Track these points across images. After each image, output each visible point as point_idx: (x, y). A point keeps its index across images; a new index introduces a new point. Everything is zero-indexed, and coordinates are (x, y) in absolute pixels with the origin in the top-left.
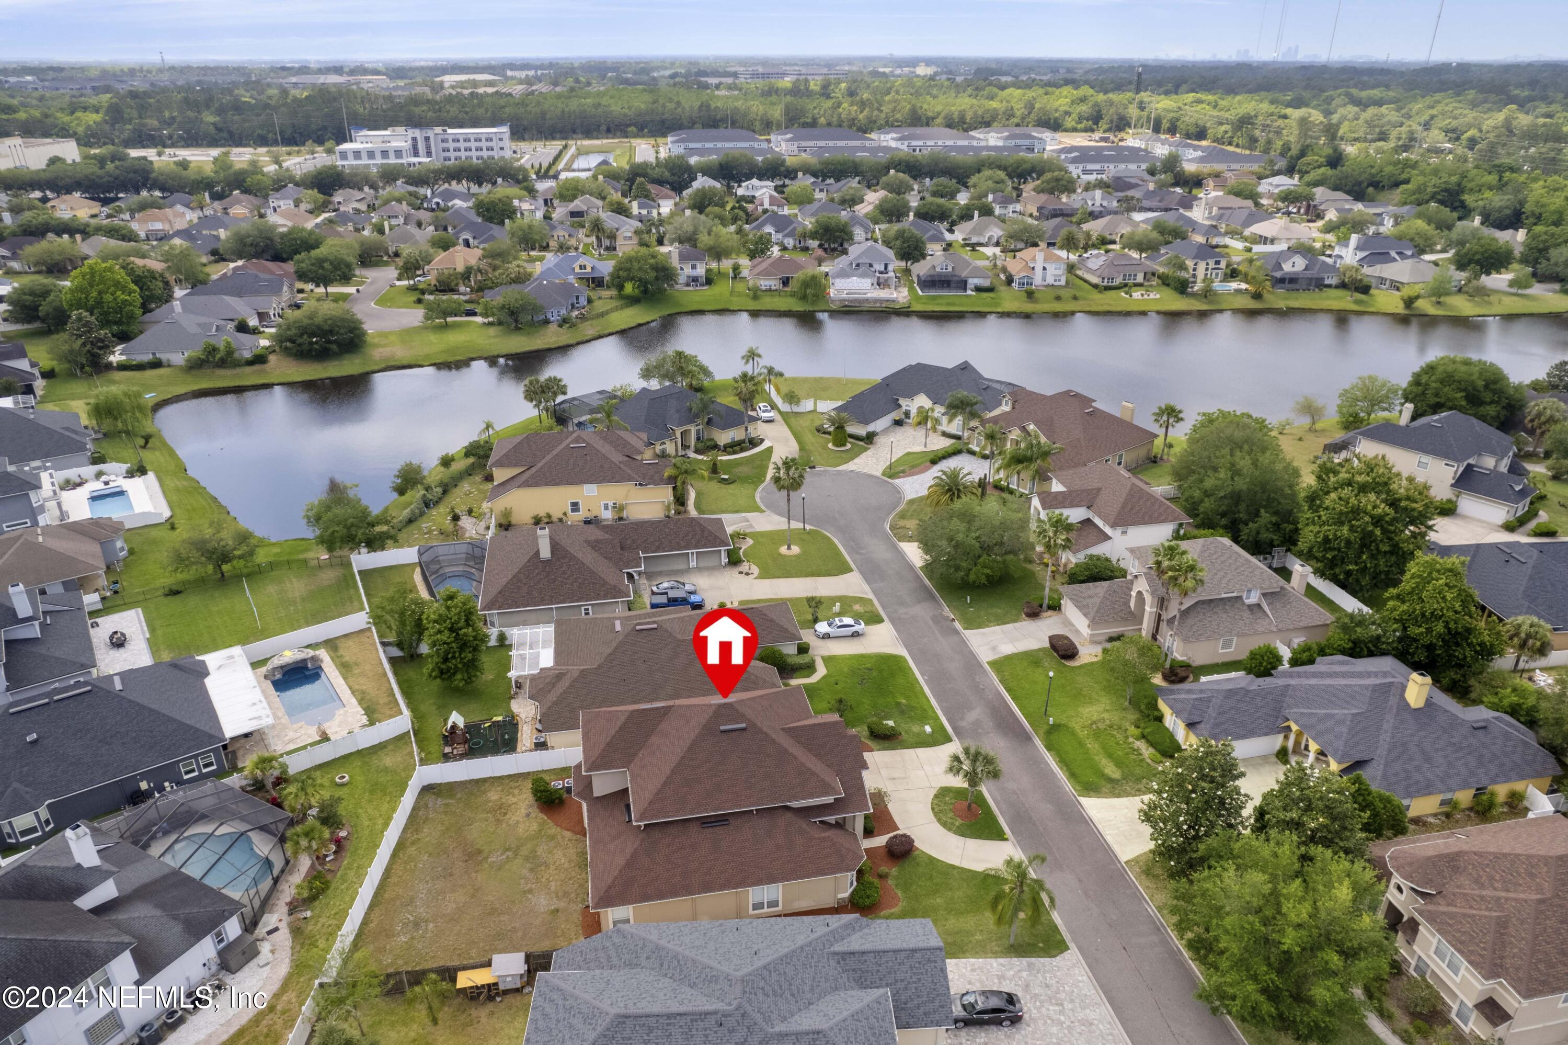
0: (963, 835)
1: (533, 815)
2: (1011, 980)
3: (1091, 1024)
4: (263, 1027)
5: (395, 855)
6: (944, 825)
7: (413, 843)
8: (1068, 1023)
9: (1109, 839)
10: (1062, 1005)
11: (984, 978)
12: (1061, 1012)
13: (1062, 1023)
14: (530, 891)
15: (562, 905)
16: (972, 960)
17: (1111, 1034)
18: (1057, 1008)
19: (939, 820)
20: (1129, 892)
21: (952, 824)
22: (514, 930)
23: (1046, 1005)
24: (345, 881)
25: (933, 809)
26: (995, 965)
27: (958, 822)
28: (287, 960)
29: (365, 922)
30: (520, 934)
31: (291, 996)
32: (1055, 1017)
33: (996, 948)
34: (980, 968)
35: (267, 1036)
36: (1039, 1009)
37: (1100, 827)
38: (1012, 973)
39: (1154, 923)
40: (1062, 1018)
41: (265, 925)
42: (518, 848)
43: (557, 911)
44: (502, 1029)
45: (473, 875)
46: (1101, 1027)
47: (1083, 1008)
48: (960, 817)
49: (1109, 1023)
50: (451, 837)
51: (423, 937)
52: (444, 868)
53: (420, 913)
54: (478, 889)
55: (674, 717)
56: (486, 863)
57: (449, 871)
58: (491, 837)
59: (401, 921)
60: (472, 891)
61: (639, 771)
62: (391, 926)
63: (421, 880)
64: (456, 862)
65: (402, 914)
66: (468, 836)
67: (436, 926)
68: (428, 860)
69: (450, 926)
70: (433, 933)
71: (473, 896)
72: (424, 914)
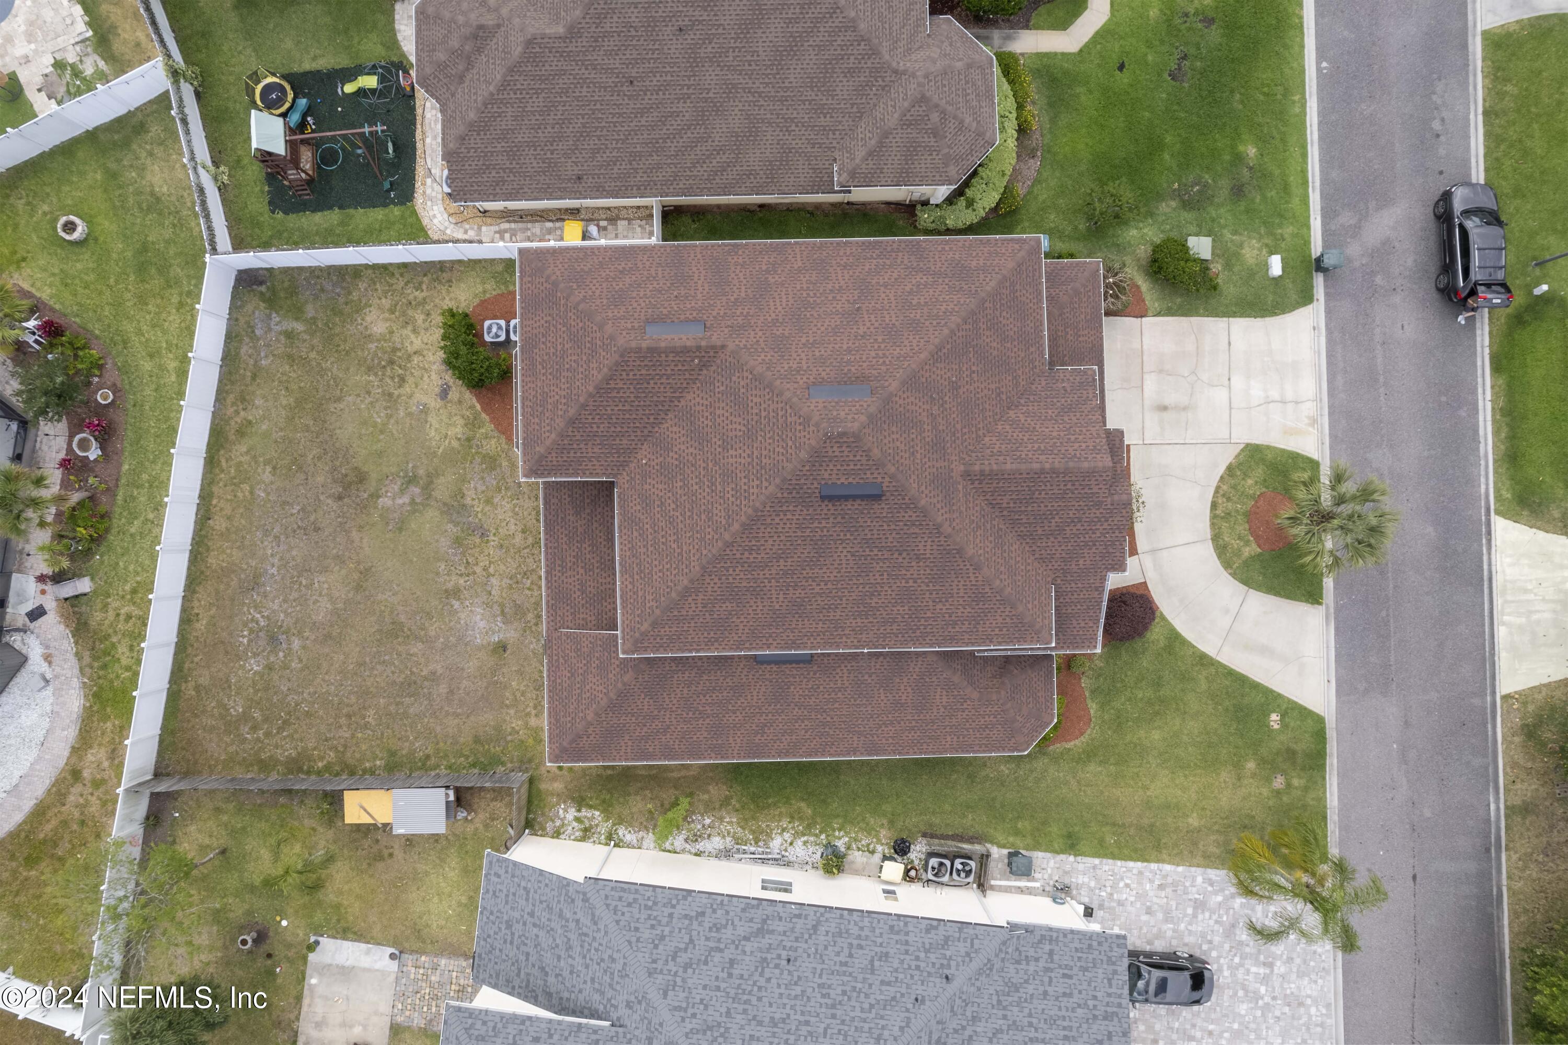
0: (1247, 582)
1: (454, 395)
2: (1213, 912)
3: (1301, 1004)
4: (70, 809)
5: (211, 462)
6: (1221, 550)
7: (241, 433)
8: (1267, 999)
9: (1501, 633)
10: (1271, 965)
11: (1173, 904)
12: (1265, 980)
13: (1257, 997)
14: (456, 593)
15: (510, 634)
16: (1168, 867)
17: (1322, 1025)
18: (1262, 971)
19: (1216, 538)
20: (1477, 762)
21: (1238, 553)
22: (433, 677)
23: (1248, 963)
24: (134, 516)
25: (1214, 506)
26: (1199, 879)
27: (1251, 549)
28: (76, 683)
29: (186, 619)
30: (443, 689)
31: (96, 755)
32: (1253, 986)
33: (1213, 849)
34: (1175, 884)
35: (83, 823)
36: (1233, 968)
37: (1498, 602)
38: (1220, 898)
39: (1488, 836)
40: (1263, 990)
41: (22, 600)
42: (431, 478)
43: (504, 647)
44: (427, 874)
45: (354, 534)
46: (1313, 1010)
47: (1301, 975)
48: (1257, 538)
49: (1328, 1006)
50: (307, 428)
51: (285, 667)
52: (303, 509)
53: (274, 611)
54: (366, 573)
55: (722, 388)
56: (376, 508)
57: (312, 518)
58: (379, 441)
59: (245, 625)
60: (356, 576)
61: (639, 507)
62: (231, 634)
63: (266, 533)
64: (322, 498)
65: (245, 609)
66: (338, 431)
67: (304, 647)
68: (272, 483)
69: (327, 650)
70: (301, 661)
71: (358, 588)
72: (282, 615)
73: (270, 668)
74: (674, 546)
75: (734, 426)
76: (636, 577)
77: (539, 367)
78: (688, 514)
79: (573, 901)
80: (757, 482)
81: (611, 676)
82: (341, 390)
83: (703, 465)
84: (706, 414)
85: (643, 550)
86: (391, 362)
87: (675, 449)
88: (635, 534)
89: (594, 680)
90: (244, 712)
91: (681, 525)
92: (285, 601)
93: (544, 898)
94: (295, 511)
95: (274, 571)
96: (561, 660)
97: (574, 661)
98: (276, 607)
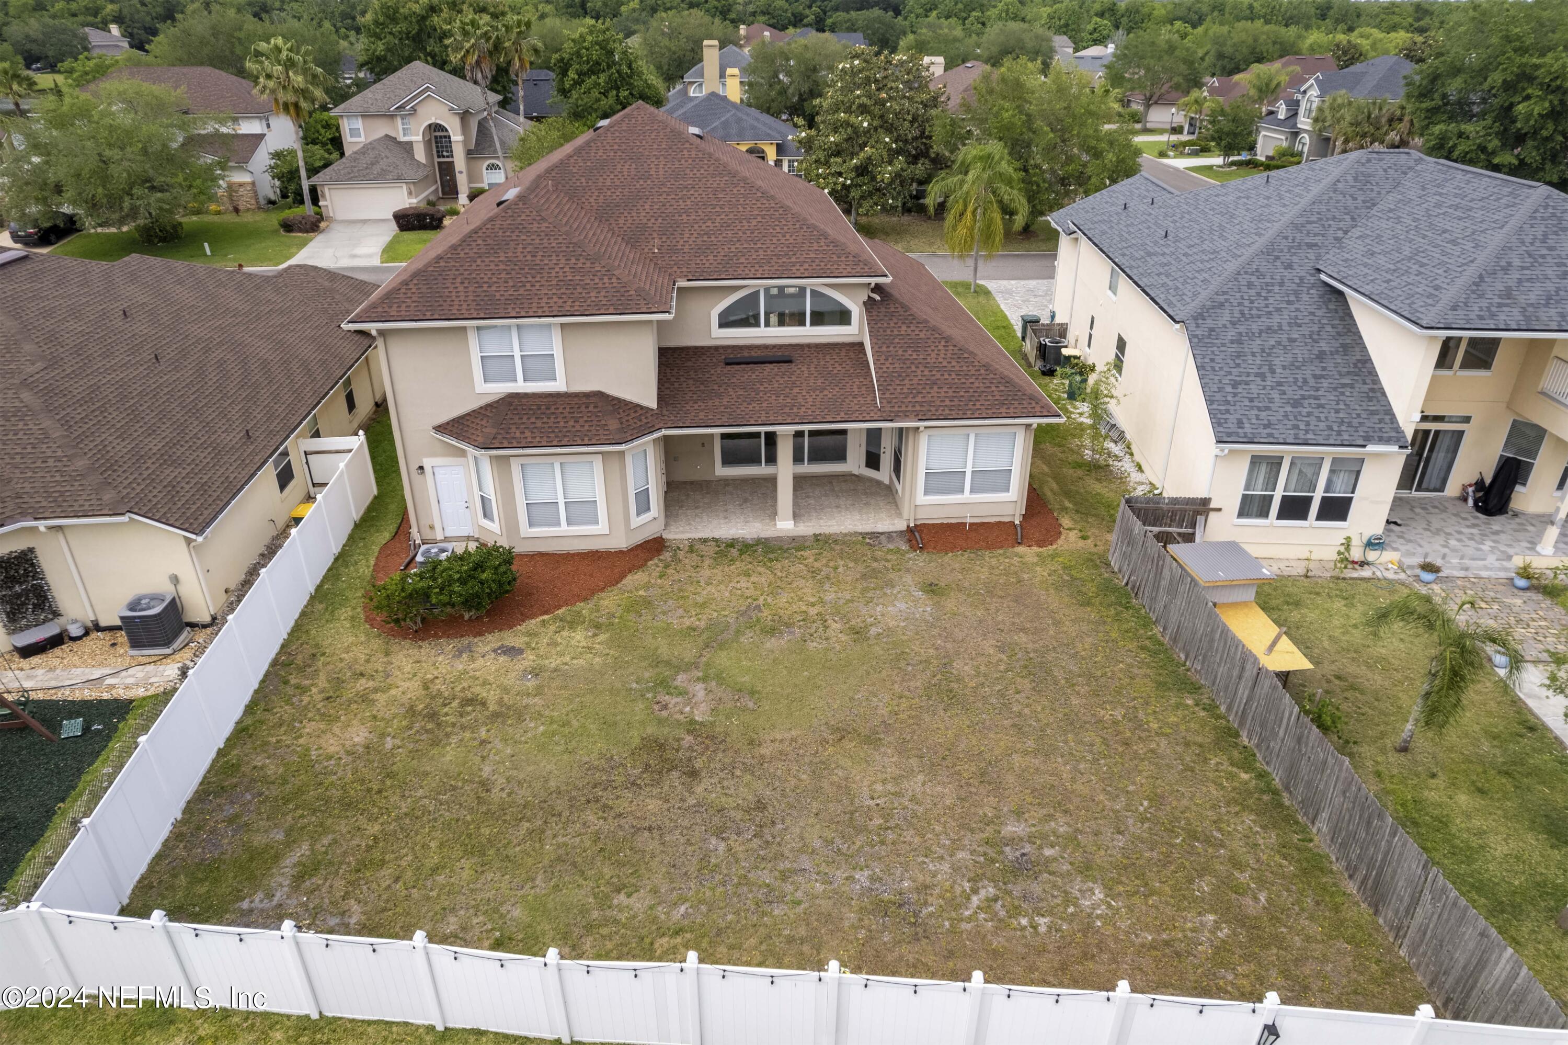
15: (908, 581)
42: (659, 663)
45: (766, 750)
50: (537, 835)
51: (1072, 840)
52: (719, 833)
53: (955, 869)
54: (841, 733)
55: (583, 180)
56: (713, 724)
57: (738, 815)
58: (583, 726)
59: (1001, 925)
60: (849, 745)
61: (711, 257)
62: (1042, 951)
63: (772, 897)
64: (692, 801)
65: (965, 926)
66: (552, 784)
67: (1019, 814)
68: (655, 891)
69: (1011, 779)
70: (1050, 817)
71: (873, 740)
72: (961, 855)
73: (1086, 869)
74: (754, 222)
75: (625, 170)
76: (793, 260)
77: (521, 291)
78: (718, 209)
79: (1212, 330)
80: (685, 152)
81: (922, 335)
82: (465, 781)
83: (664, 196)
84: (609, 193)
85: (761, 252)
86: (433, 716)
87: (645, 221)
88: (742, 260)
89: (934, 355)
90: (1213, 910)
91: (731, 216)
92: (928, 852)
93: (1232, 364)
94: (722, 846)
95: (862, 877)
96: (919, 399)
97: (915, 381)
98: (946, 867)
